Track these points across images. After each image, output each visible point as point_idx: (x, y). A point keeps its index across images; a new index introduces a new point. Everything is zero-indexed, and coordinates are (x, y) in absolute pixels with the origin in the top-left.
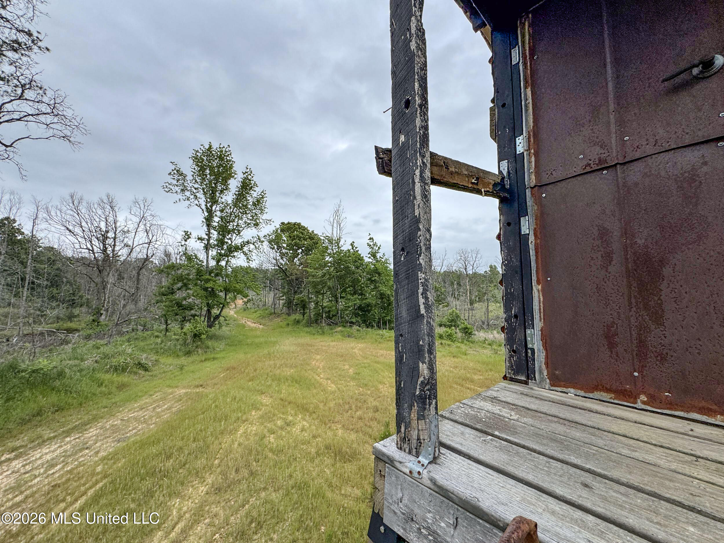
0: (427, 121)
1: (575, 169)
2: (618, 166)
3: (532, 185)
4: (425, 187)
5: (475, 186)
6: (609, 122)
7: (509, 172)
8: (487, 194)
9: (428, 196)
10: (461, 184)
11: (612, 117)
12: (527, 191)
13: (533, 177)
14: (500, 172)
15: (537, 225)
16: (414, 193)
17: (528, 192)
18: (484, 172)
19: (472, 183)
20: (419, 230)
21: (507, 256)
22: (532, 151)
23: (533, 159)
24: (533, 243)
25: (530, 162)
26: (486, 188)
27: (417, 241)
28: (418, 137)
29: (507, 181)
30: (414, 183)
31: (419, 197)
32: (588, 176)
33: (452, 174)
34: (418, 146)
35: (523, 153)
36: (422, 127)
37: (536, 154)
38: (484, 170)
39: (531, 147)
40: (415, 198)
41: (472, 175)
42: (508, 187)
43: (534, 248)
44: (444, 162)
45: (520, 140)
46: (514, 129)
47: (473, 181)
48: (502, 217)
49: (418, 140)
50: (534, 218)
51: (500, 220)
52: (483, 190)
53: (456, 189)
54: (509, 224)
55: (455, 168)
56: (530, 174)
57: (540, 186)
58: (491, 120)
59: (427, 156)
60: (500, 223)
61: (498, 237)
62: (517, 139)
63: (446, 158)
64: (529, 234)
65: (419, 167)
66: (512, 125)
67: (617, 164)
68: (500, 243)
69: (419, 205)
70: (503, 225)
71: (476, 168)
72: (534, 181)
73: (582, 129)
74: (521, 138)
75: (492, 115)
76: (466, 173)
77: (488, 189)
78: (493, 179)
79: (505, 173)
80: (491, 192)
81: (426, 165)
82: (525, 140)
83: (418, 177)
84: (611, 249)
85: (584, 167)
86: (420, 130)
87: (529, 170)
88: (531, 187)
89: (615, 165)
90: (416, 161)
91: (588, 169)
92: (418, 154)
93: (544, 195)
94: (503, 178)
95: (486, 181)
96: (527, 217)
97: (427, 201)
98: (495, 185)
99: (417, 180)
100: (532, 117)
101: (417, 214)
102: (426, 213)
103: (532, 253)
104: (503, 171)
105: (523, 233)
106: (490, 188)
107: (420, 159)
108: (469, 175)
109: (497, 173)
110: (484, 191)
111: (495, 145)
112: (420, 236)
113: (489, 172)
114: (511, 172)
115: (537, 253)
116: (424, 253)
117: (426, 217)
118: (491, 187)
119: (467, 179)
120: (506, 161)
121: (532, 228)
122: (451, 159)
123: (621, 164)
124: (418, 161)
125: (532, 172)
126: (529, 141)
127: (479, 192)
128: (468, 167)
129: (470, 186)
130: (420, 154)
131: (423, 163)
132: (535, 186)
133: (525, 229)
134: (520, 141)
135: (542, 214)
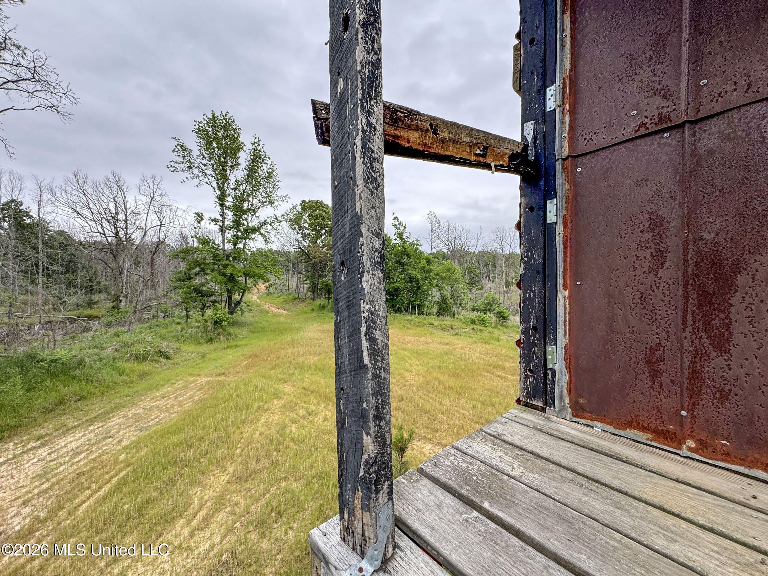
0: (378, 52)
1: (624, 132)
2: (687, 125)
3: (565, 154)
4: (371, 165)
5: (481, 159)
6: (679, 58)
7: (535, 138)
8: (499, 168)
9: (379, 180)
10: (459, 156)
11: (684, 49)
12: (557, 163)
13: (566, 144)
14: (524, 138)
15: (567, 210)
16: (355, 175)
17: (558, 165)
18: (495, 137)
19: (477, 155)
20: (361, 235)
21: (527, 252)
22: (567, 107)
23: (567, 118)
24: (561, 235)
25: (563, 123)
26: (499, 161)
27: (359, 252)
28: (360, 80)
29: (531, 150)
30: (354, 158)
31: (360, 182)
32: (641, 141)
33: (443, 142)
34: (360, 96)
35: (555, 110)
36: (368, 62)
37: (572, 112)
38: (497, 136)
39: (566, 101)
40: (355, 183)
41: (477, 144)
42: (532, 158)
43: (561, 242)
44: (431, 125)
45: (552, 90)
46: (543, 76)
47: (478, 151)
48: (523, 200)
49: (359, 84)
50: (564, 201)
51: (521, 204)
52: (493, 164)
53: (449, 163)
54: (532, 209)
55: (450, 133)
56: (562, 139)
57: (574, 157)
58: (515, 65)
59: (377, 113)
60: (520, 208)
61: (518, 226)
62: (548, 90)
63: (434, 119)
64: (556, 223)
65: (360, 132)
66: (541, 71)
67: (687, 122)
68: (520, 234)
69: (360, 195)
70: (525, 211)
71: (484, 132)
72: (567, 150)
73: (638, 71)
74: (553, 88)
75: (517, 56)
76: (468, 140)
77: (501, 163)
78: (511, 148)
79: (530, 139)
80: (506, 167)
81: (375, 128)
82: (558, 90)
83: (359, 148)
84: (665, 246)
85: (636, 129)
86: (362, 67)
87: (562, 134)
88: (562, 158)
89: (682, 125)
90: (356, 121)
91: (643, 131)
92: (359, 109)
93: (579, 170)
94: (525, 148)
95: (499, 151)
96: (555, 199)
97: (376, 188)
98: (513, 157)
99: (358, 154)
100: (569, 56)
101: (358, 209)
102: (373, 207)
103: (560, 248)
104: (527, 136)
105: (549, 222)
106: (504, 161)
107: (362, 118)
108: (472, 142)
109: (519, 140)
110: (495, 166)
111: (519, 99)
112: (362, 245)
113: (505, 138)
114: (538, 137)
115: (565, 248)
116: (368, 272)
117: (373, 213)
118: (506, 159)
119: (468, 150)
120: (532, 122)
121: (561, 215)
122: (442, 121)
123: (691, 122)
124: (359, 121)
125: (565, 137)
126: (564, 93)
127: (488, 167)
128: (470, 130)
129: (473, 158)
130: (363, 108)
131: (370, 125)
132: (568, 157)
133: (551, 217)
134: (552, 92)
135: (576, 196)
